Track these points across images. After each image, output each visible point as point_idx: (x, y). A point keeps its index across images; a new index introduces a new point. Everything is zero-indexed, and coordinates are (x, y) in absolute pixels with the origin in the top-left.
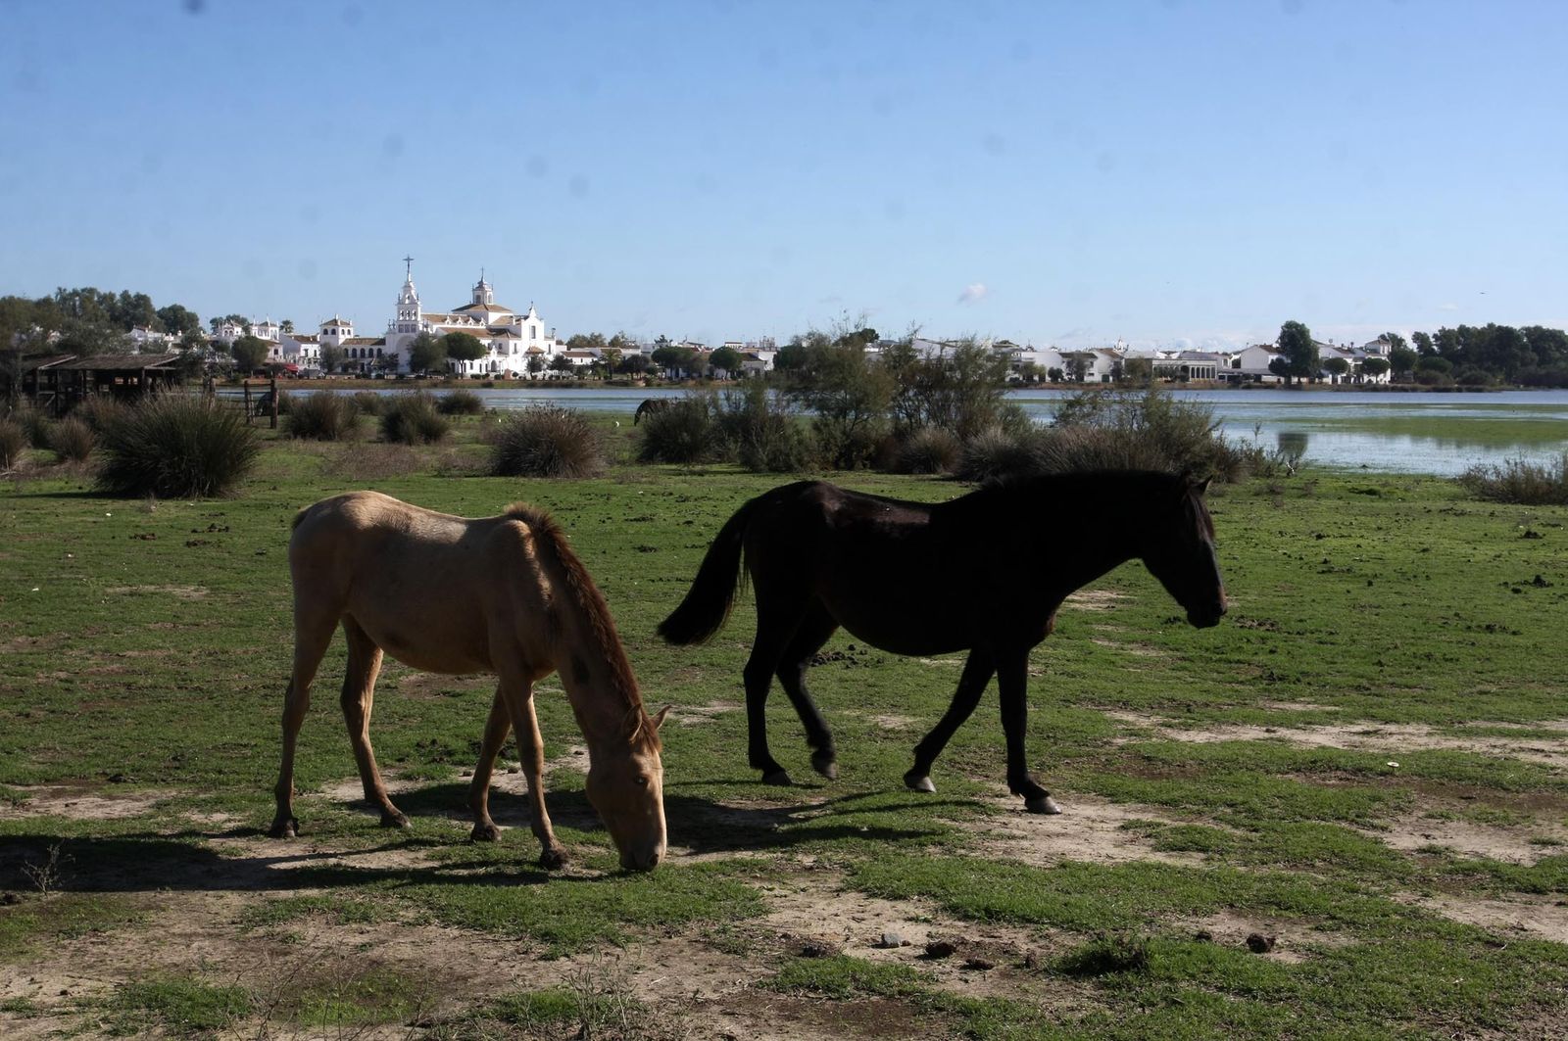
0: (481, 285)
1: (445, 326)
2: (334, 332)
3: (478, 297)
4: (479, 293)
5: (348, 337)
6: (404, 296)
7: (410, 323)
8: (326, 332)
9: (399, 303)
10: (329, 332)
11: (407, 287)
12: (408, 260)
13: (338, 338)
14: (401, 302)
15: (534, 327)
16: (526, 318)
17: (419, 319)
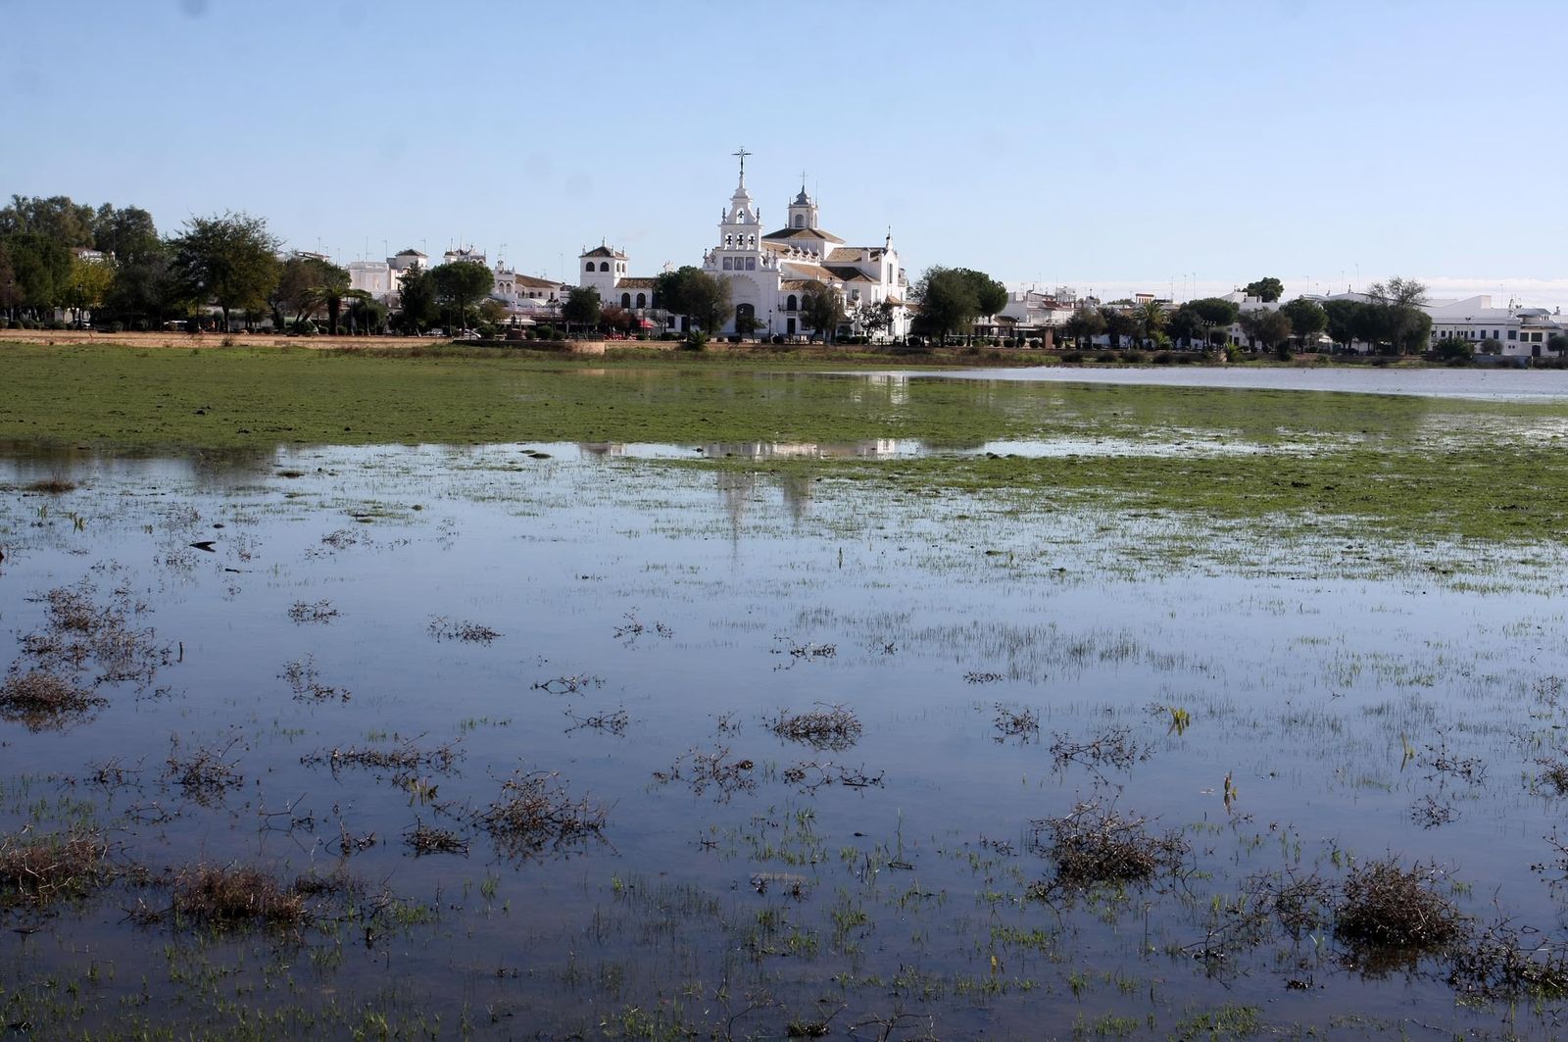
0: (802, 199)
1: (788, 261)
2: (605, 267)
3: (799, 218)
4: (802, 211)
5: (623, 275)
6: (734, 210)
7: (745, 255)
8: (590, 267)
9: (724, 223)
10: (597, 267)
11: (740, 197)
12: (742, 154)
13: (613, 278)
14: (727, 223)
15: (891, 265)
16: (885, 251)
17: (760, 249)
